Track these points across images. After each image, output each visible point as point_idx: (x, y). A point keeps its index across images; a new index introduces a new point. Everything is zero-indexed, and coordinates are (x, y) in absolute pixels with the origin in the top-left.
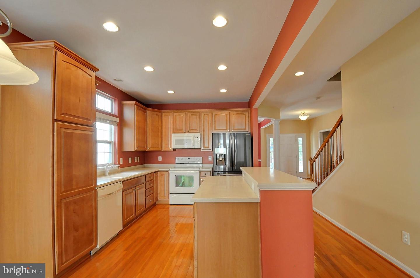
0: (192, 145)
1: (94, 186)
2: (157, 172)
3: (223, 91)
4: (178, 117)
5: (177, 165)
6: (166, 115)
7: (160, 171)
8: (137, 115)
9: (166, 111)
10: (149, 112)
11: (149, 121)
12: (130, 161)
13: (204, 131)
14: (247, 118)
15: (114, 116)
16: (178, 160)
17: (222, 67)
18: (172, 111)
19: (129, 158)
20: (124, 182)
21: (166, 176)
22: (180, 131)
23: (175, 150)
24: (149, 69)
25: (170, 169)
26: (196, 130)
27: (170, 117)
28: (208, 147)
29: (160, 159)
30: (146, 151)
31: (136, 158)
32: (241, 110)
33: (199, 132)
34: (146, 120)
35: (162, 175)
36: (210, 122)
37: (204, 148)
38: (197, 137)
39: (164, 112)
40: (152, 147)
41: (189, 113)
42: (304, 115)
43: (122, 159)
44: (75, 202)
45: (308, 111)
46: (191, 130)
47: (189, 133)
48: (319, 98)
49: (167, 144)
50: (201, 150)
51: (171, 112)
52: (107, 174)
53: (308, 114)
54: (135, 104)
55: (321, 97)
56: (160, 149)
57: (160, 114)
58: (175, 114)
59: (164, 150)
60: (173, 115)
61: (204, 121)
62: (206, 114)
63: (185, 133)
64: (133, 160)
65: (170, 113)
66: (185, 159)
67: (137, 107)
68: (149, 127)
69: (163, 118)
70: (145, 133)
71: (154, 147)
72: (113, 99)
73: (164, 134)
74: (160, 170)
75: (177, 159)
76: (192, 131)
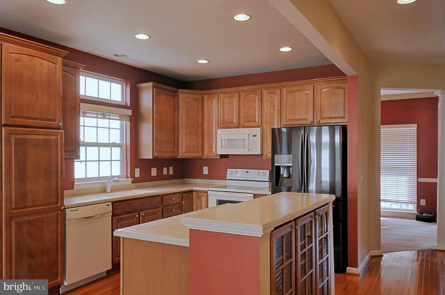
0: (247, 149)
1: (59, 205)
2: (192, 191)
3: (286, 49)
4: (226, 100)
5: (228, 183)
6: (208, 99)
7: (196, 191)
8: (156, 102)
9: (210, 91)
10: (184, 96)
11: (182, 111)
12: (154, 172)
13: (268, 123)
15: (125, 107)
16: (231, 173)
18: (218, 90)
19: (152, 169)
20: (115, 204)
21: (204, 199)
22: (230, 125)
23: (222, 156)
24: (142, 37)
25: (210, 189)
26: (254, 121)
27: (215, 101)
29: (206, 170)
30: (178, 158)
31: (165, 170)
33: (260, 125)
34: (176, 109)
35: (199, 198)
37: (268, 155)
38: (254, 134)
39: (206, 94)
40: (186, 152)
41: (244, 91)
43: (139, 169)
44: (30, 223)
46: (247, 122)
47: (243, 127)
49: (210, 147)
50: (263, 158)
51: (216, 93)
52: (109, 190)
54: (154, 87)
56: (202, 156)
57: (199, 97)
58: (223, 96)
59: (206, 157)
60: (220, 97)
61: (268, 106)
62: (272, 93)
63: (238, 128)
64: (160, 171)
65: (215, 95)
66: (240, 173)
67: (155, 91)
68: (182, 120)
69: (206, 103)
70: (175, 128)
71: (189, 152)
72: (125, 81)
73: (206, 130)
74: (195, 188)
75: (228, 171)
76: (249, 124)
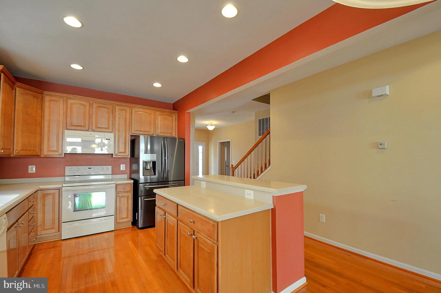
2: (37, 191)
3: (157, 85)
9: (53, 93)
11: (19, 106)
13: (119, 131)
14: (174, 122)
16: (69, 170)
17: (183, 59)
25: (64, 185)
26: (106, 128)
28: (125, 152)
29: (32, 169)
30: (12, 156)
32: (168, 111)
33: (111, 131)
35: (47, 195)
36: (128, 121)
37: (119, 154)
38: (108, 138)
39: (48, 95)
41: (96, 103)
42: (211, 125)
45: (215, 122)
46: (98, 128)
47: (93, 131)
48: (234, 112)
50: (114, 156)
51: (61, 97)
53: (215, 125)
54: (2, 71)
55: (236, 112)
56: (38, 154)
57: (39, 96)
58: (70, 101)
60: (67, 102)
61: (119, 118)
62: (123, 110)
65: (60, 99)
69: (47, 104)
70: (12, 124)
74: (42, 187)
75: (67, 168)
